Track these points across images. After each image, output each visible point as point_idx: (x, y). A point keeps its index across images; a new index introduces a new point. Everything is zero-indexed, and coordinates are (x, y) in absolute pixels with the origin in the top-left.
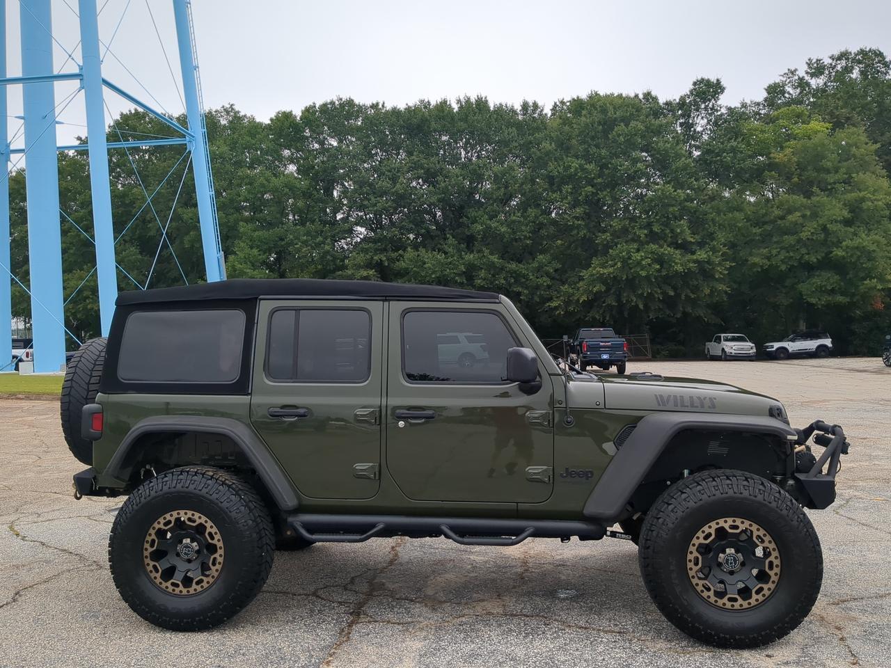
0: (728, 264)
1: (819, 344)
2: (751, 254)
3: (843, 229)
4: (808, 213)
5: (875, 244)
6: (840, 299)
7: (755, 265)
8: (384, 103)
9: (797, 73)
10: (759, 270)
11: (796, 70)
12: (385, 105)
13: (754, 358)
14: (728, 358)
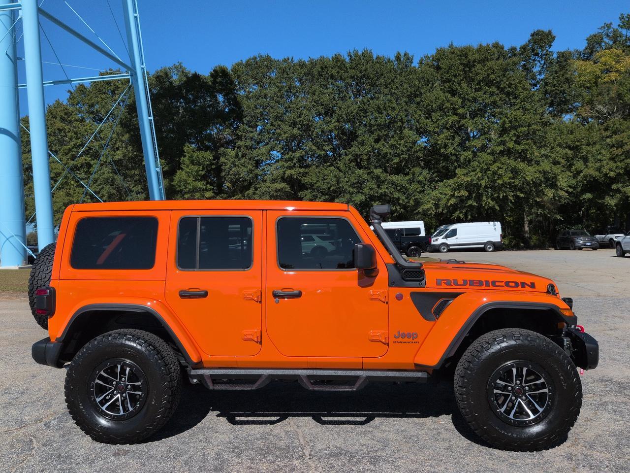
8: (292, 58)
9: (612, 26)
11: (611, 24)
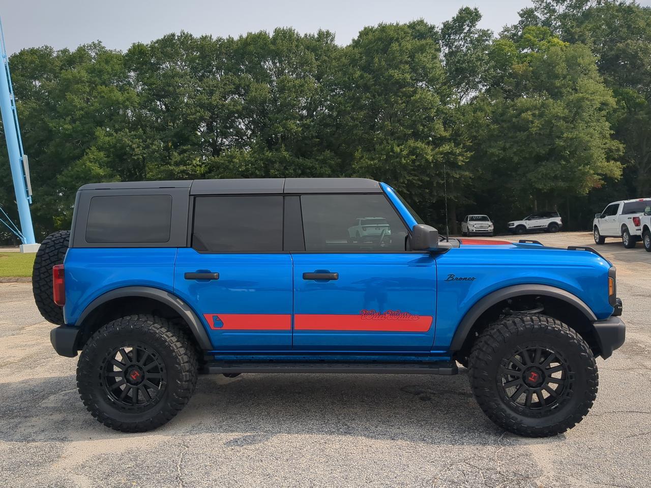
0: (469, 154)
1: (551, 221)
2: (490, 147)
3: (565, 125)
4: (537, 112)
5: (589, 136)
6: (561, 184)
7: (493, 154)
8: (211, 36)
10: (496, 159)
12: (212, 37)
13: (492, 234)
14: (471, 234)
